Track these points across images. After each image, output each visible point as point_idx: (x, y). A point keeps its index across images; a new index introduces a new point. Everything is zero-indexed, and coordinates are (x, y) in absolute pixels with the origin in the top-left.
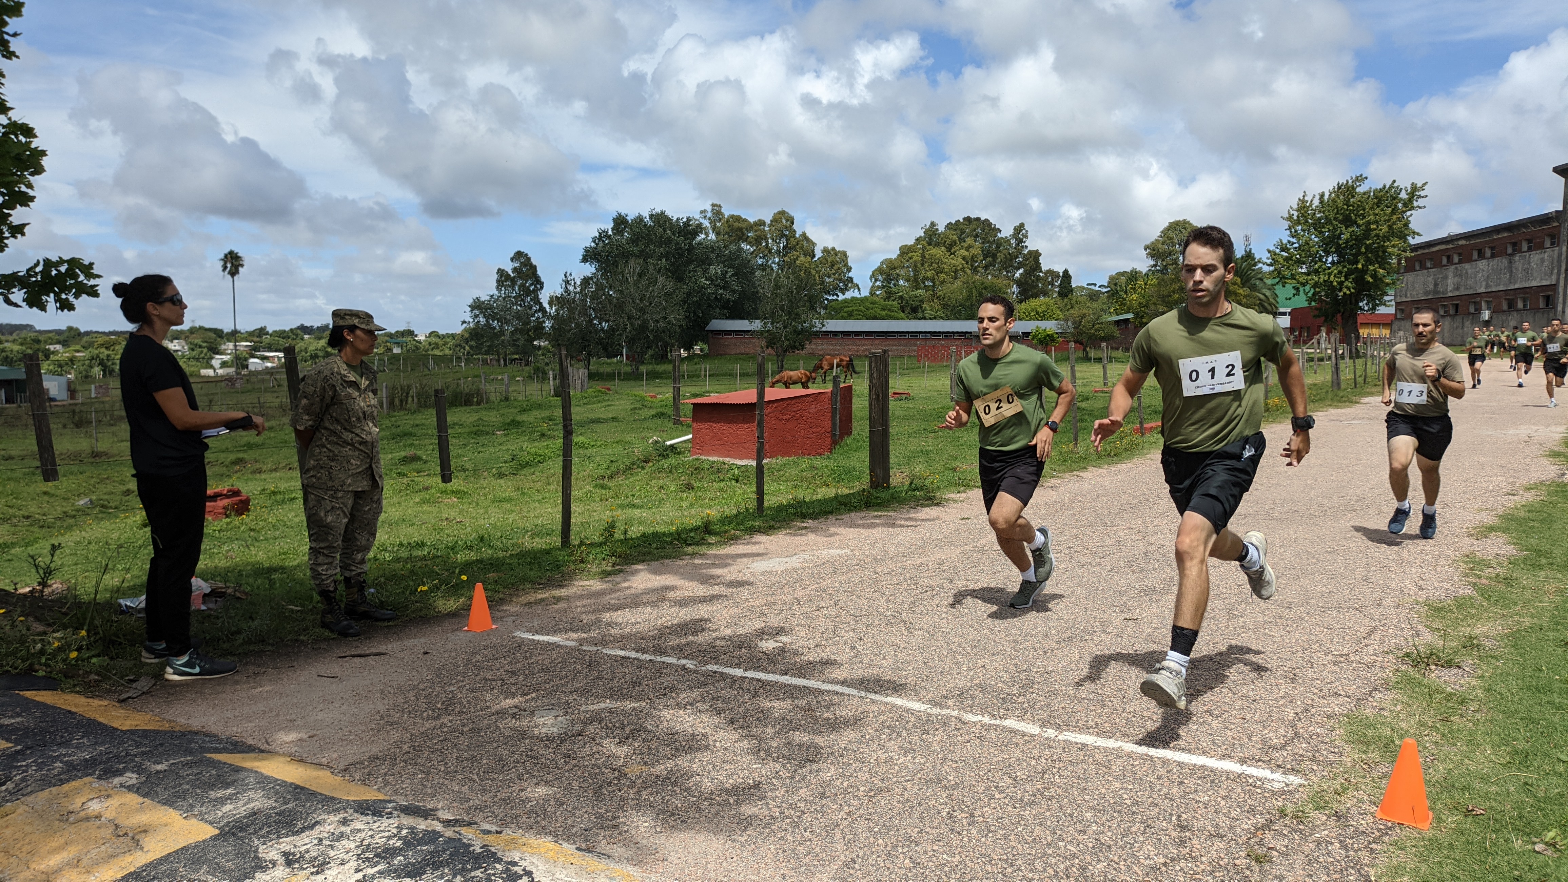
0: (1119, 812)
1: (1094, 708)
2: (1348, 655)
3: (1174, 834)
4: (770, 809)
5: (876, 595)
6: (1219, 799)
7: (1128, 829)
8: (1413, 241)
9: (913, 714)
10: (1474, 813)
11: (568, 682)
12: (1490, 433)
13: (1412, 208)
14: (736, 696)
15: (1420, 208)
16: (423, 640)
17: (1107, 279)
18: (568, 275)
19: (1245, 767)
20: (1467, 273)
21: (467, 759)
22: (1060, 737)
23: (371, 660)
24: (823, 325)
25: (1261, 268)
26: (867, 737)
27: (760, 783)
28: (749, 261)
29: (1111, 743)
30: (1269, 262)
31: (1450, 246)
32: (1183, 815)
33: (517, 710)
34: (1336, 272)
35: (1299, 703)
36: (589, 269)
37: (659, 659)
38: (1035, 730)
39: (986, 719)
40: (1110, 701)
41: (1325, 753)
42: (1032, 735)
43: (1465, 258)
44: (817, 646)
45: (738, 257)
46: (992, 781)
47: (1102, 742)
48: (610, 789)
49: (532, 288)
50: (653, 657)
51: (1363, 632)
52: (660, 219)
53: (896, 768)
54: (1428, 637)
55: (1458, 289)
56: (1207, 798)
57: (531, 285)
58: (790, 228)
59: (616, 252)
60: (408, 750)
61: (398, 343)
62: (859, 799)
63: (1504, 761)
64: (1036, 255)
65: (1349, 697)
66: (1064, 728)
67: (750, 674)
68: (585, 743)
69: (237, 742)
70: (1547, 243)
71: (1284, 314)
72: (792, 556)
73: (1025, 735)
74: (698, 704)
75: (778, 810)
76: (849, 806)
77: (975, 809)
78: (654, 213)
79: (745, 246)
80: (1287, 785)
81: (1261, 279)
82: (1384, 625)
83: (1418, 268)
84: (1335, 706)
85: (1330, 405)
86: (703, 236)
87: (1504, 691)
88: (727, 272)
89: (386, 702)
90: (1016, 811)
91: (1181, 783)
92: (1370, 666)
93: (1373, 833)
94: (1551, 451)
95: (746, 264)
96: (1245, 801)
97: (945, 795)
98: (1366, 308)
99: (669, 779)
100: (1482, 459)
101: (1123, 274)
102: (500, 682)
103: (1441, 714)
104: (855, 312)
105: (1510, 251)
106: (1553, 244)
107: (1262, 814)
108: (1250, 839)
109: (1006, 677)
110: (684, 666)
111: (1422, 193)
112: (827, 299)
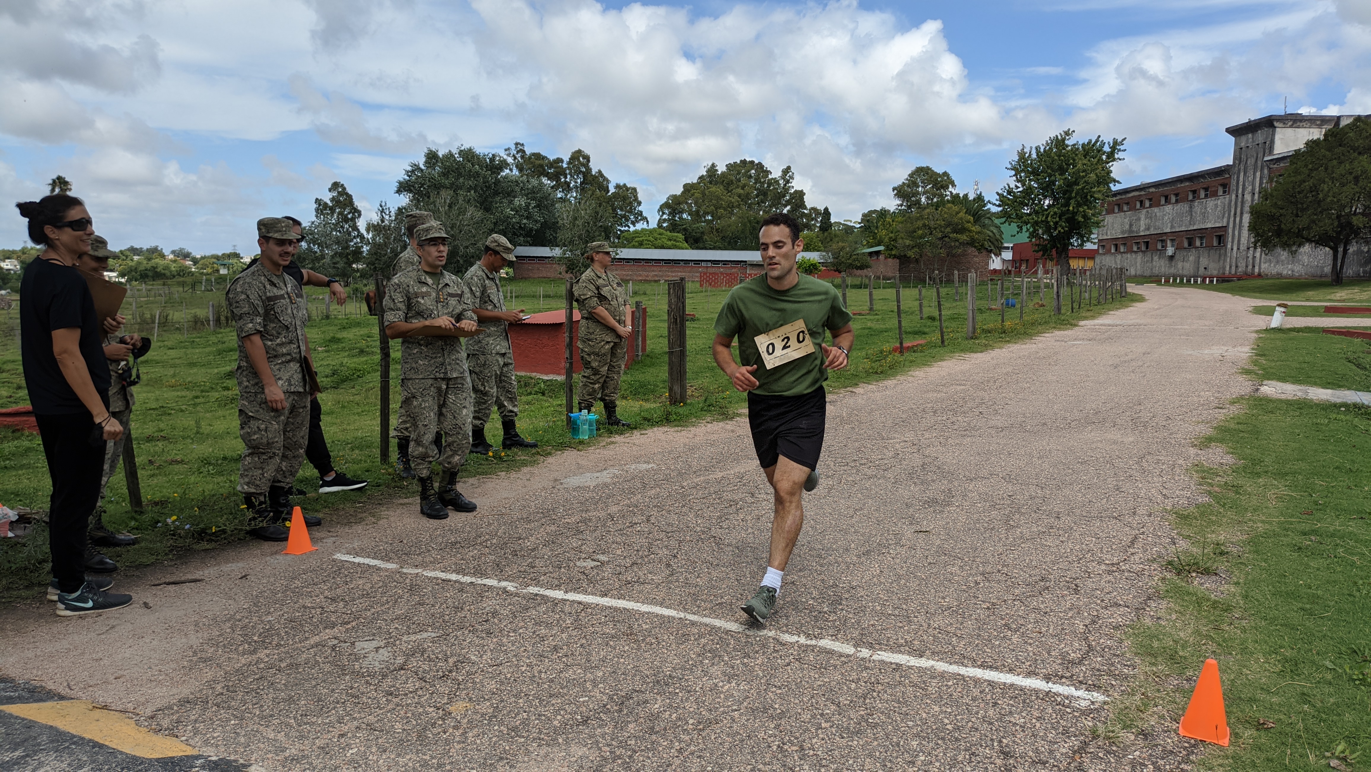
0: (943, 739)
1: (901, 625)
2: (1119, 563)
3: (999, 762)
4: (600, 749)
5: (684, 509)
6: (1034, 721)
7: (954, 758)
8: (1114, 188)
9: (732, 636)
10: (1266, 726)
11: (389, 609)
12: (1190, 353)
13: (1114, 160)
14: (558, 621)
15: (1120, 159)
16: (241, 565)
17: (860, 217)
18: (383, 204)
19: (1050, 684)
20: (1156, 215)
21: (284, 700)
22: (874, 657)
23: (186, 588)
24: (617, 254)
25: (989, 209)
26: (690, 663)
27: (588, 718)
28: (549, 195)
29: (924, 663)
30: (997, 203)
31: (1143, 193)
32: (1004, 740)
33: (336, 642)
34: (1052, 213)
35: (1086, 614)
36: (404, 200)
37: (480, 581)
38: (849, 649)
39: (803, 640)
40: (915, 617)
41: (1119, 666)
42: (848, 656)
43: (1155, 203)
44: (633, 564)
45: (540, 190)
46: (817, 709)
47: (914, 662)
48: (435, 731)
49: (350, 216)
50: (473, 580)
51: (1126, 540)
52: (469, 155)
53: (722, 696)
54: (1183, 544)
55: (1148, 229)
56: (1023, 720)
57: (349, 213)
58: (586, 165)
59: (428, 184)
60: (221, 691)
61: (225, 265)
62: (689, 734)
63: (1277, 670)
64: (801, 194)
65: (1128, 607)
66: (877, 647)
67: (571, 596)
68: (408, 678)
69: (36, 687)
70: (1220, 192)
71: (1007, 248)
72: (602, 471)
73: (841, 655)
74: (521, 631)
75: (608, 749)
76: (680, 741)
77: (804, 741)
78: (462, 148)
79: (545, 180)
80: (1093, 703)
81: (989, 218)
82: (1143, 533)
83: (1116, 210)
84: (1118, 617)
85: (1055, 328)
86: (507, 171)
87: (1260, 597)
88: (530, 203)
89: (199, 635)
90: (844, 741)
91: (995, 704)
92: (1140, 574)
93: (1180, 752)
94: (1243, 369)
95: (547, 197)
96: (1058, 722)
97: (773, 726)
98: (1076, 244)
99: (495, 717)
100: (1189, 376)
101: (875, 211)
102: (319, 611)
103: (1211, 622)
104: (645, 242)
105: (1190, 197)
106: (1225, 192)
107: (1075, 736)
108: (1069, 764)
109: (815, 593)
110: (505, 588)
111: (1122, 147)
112: (620, 230)
